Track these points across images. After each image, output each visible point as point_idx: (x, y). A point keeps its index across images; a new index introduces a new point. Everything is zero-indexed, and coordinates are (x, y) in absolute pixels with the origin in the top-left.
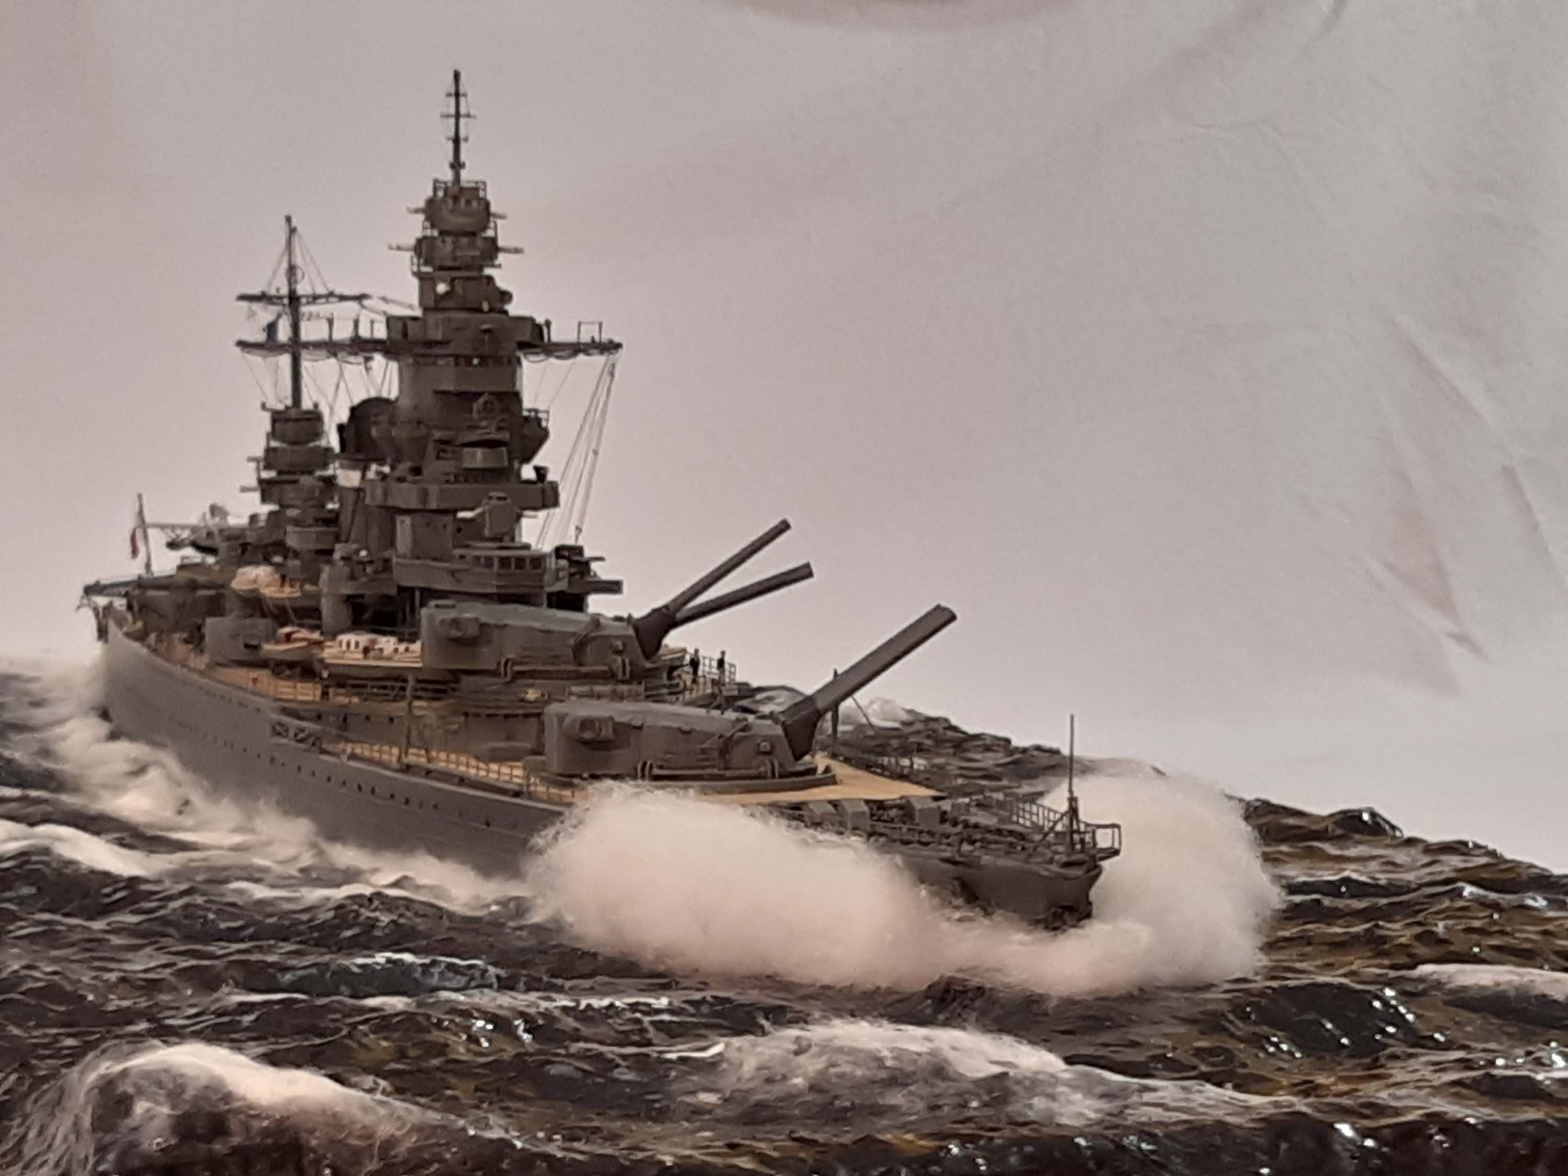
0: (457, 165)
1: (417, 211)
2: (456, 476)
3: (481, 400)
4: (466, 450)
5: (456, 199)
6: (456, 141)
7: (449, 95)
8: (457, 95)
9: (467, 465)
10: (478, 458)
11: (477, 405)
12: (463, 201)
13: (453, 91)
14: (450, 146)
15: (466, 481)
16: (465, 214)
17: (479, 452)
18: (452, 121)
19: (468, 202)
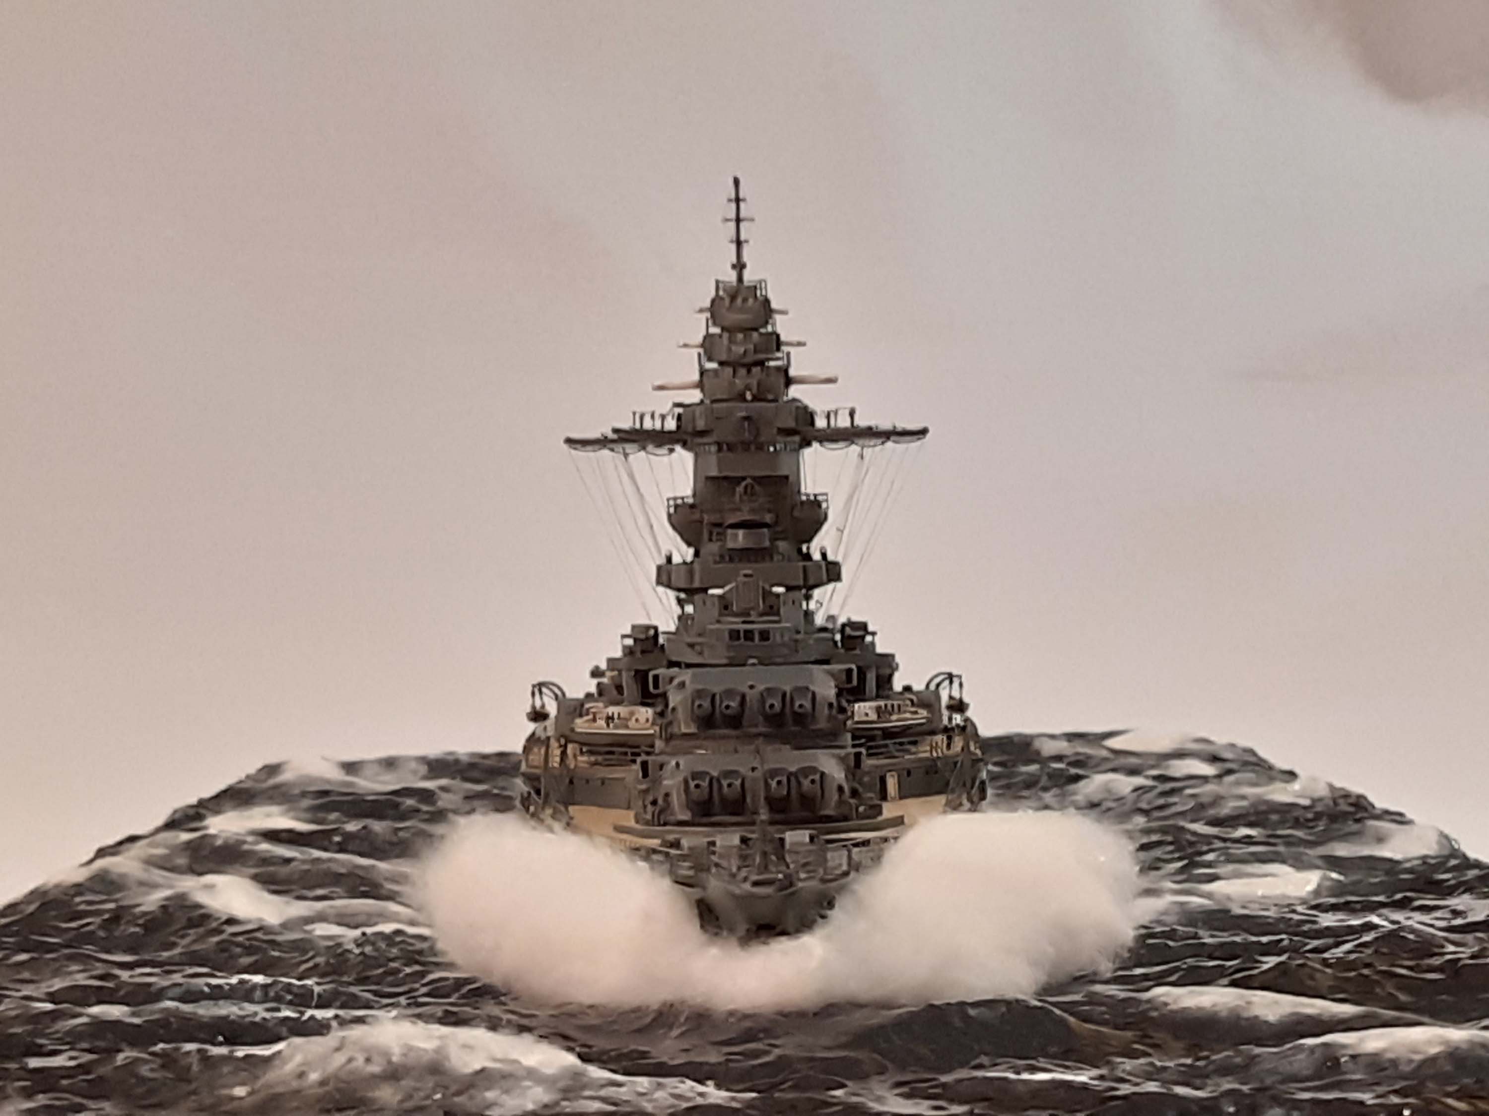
0: (740, 266)
1: (701, 311)
2: (722, 557)
3: (744, 484)
4: (730, 531)
5: (733, 298)
6: (739, 243)
7: (730, 200)
8: (738, 200)
9: (730, 545)
10: (739, 539)
11: (740, 489)
12: (739, 301)
13: (733, 196)
14: (733, 247)
15: (731, 560)
16: (741, 310)
17: (741, 533)
18: (733, 225)
19: (745, 300)
